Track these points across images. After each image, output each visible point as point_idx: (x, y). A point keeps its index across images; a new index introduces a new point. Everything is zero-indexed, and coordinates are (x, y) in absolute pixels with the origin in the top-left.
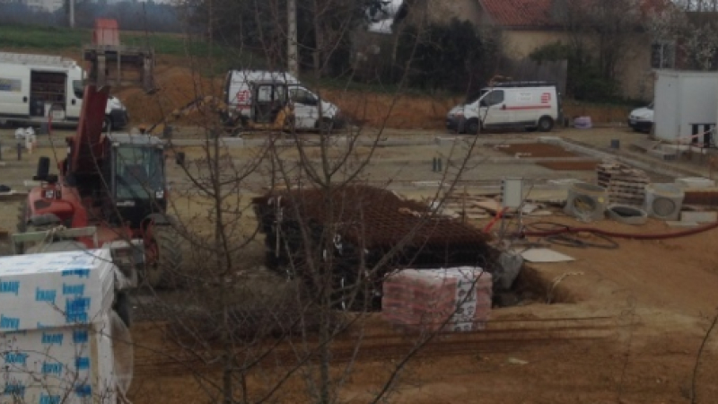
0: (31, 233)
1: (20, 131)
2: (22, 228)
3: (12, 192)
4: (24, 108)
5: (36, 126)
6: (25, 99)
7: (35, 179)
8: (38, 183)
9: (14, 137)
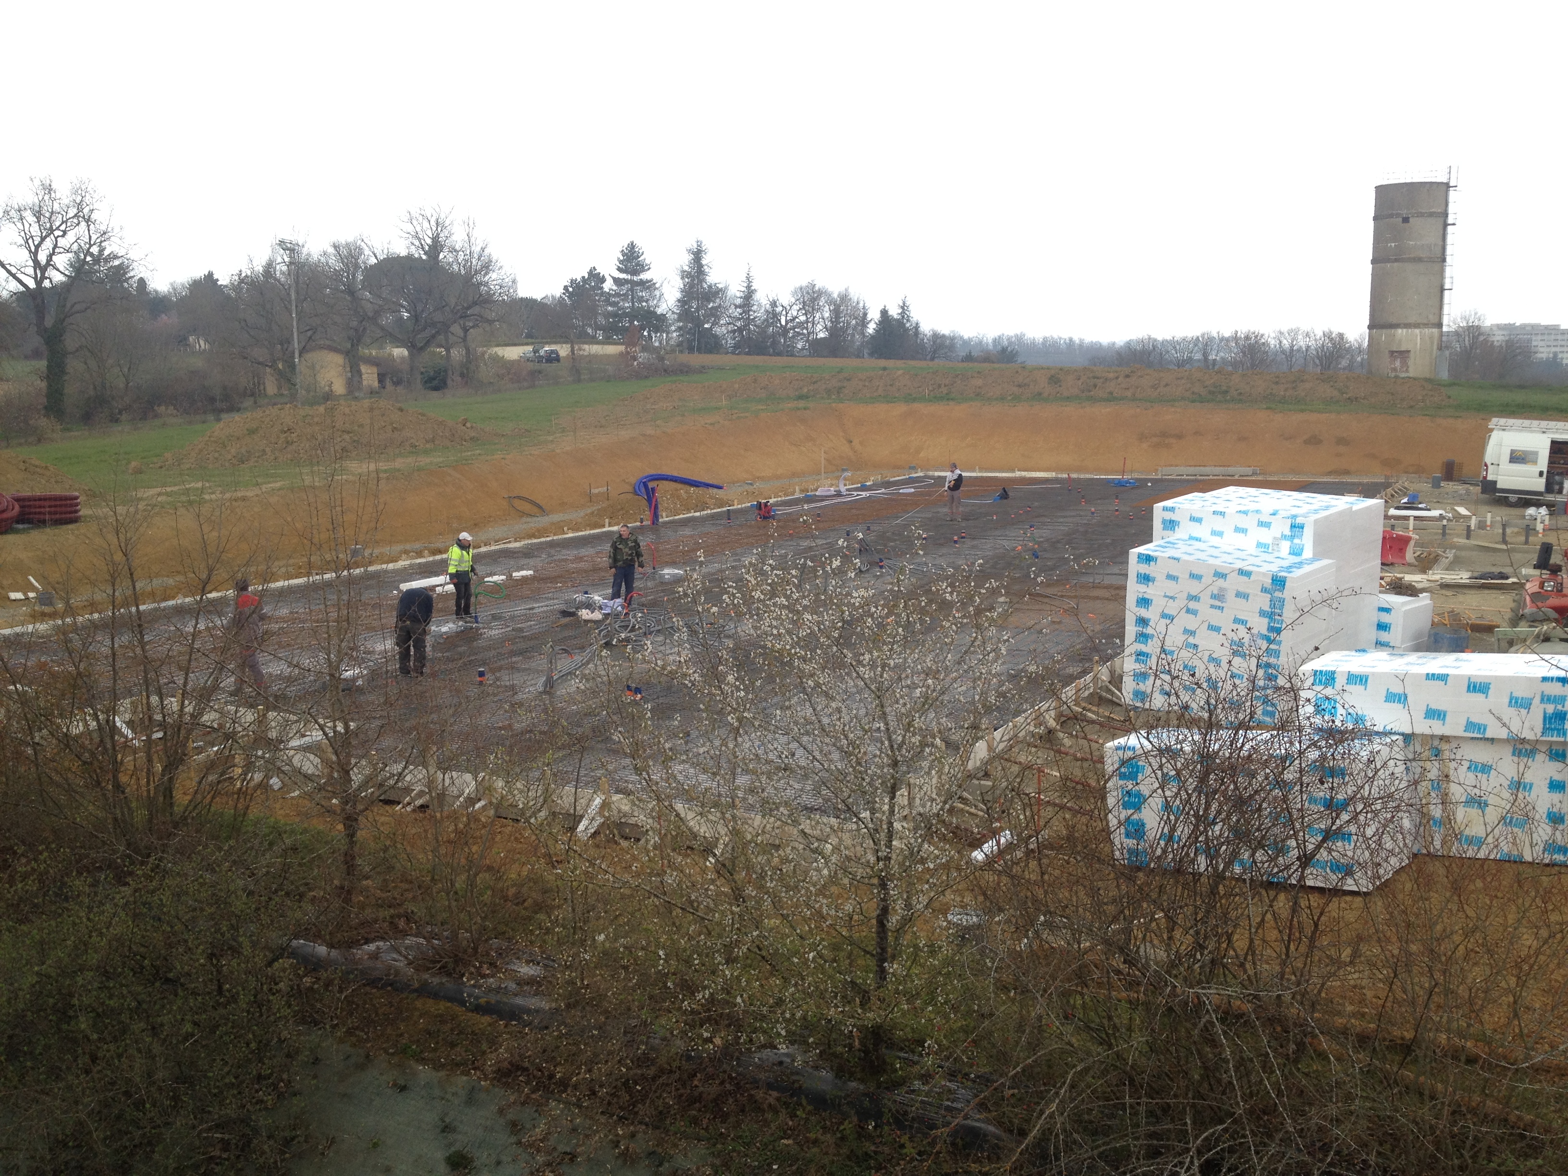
0: (1523, 628)
1: (1531, 511)
2: (1514, 622)
3: (1510, 581)
4: (1540, 484)
5: (1550, 506)
6: (1541, 474)
7: (1536, 567)
8: (1537, 572)
9: (1524, 517)
